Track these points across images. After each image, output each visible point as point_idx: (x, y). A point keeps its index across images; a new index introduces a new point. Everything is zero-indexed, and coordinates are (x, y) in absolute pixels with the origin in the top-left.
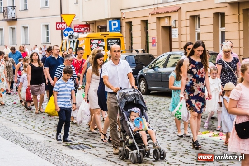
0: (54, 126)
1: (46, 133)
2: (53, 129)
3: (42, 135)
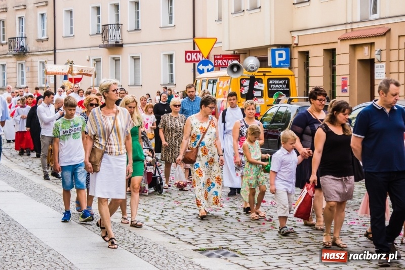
0: (180, 219)
1: (167, 229)
2: (178, 223)
3: (161, 233)
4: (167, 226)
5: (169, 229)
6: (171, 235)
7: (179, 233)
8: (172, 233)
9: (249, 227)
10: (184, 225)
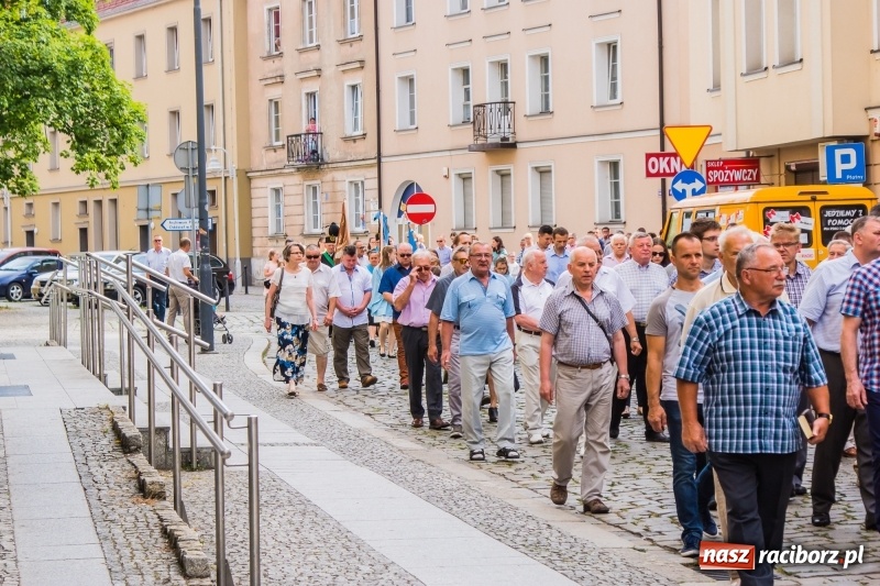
0: (650, 499)
1: (624, 521)
2: (648, 508)
3: (613, 529)
4: (624, 514)
5: (629, 520)
6: (633, 533)
7: (651, 528)
8: (636, 529)
9: (797, 516)
10: (660, 511)
